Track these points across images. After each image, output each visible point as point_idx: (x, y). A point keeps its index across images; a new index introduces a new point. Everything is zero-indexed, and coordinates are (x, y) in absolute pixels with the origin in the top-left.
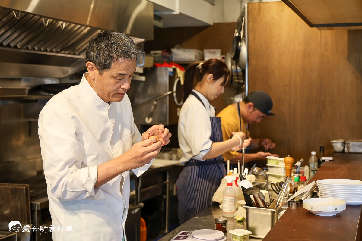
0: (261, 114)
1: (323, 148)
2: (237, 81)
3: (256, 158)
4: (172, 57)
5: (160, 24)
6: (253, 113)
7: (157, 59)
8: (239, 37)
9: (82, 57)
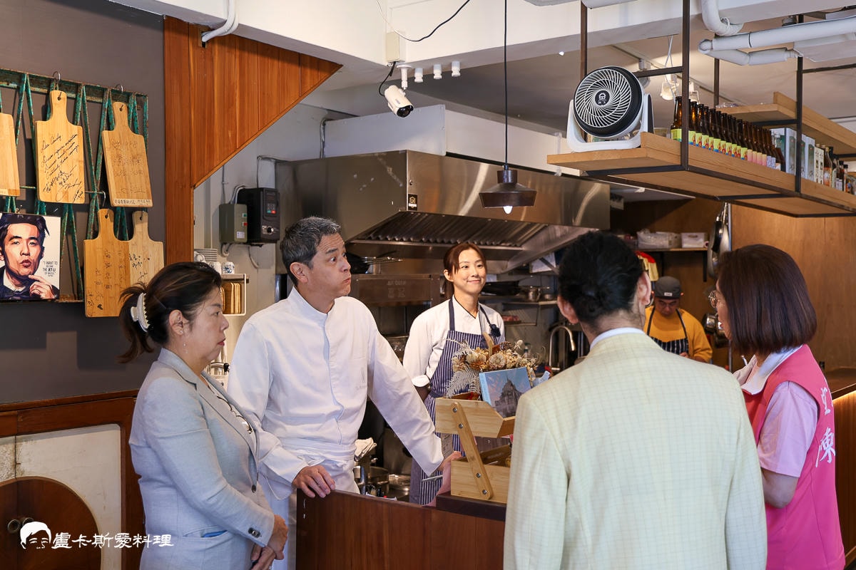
4: (638, 242)
5: (619, 205)
8: (719, 221)
9: (524, 248)
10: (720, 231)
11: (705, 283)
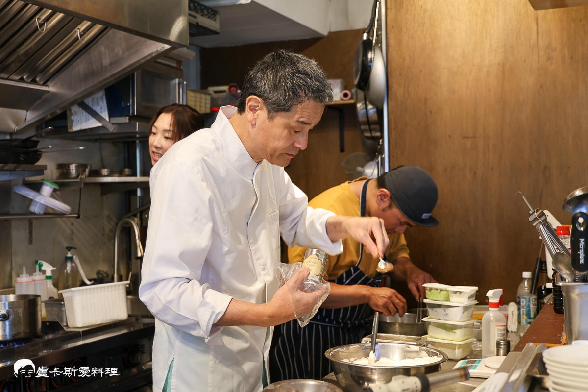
5: (213, 24)
6: (389, 212)
8: (368, 39)
9: (51, 88)
10: (370, 56)
11: (343, 154)
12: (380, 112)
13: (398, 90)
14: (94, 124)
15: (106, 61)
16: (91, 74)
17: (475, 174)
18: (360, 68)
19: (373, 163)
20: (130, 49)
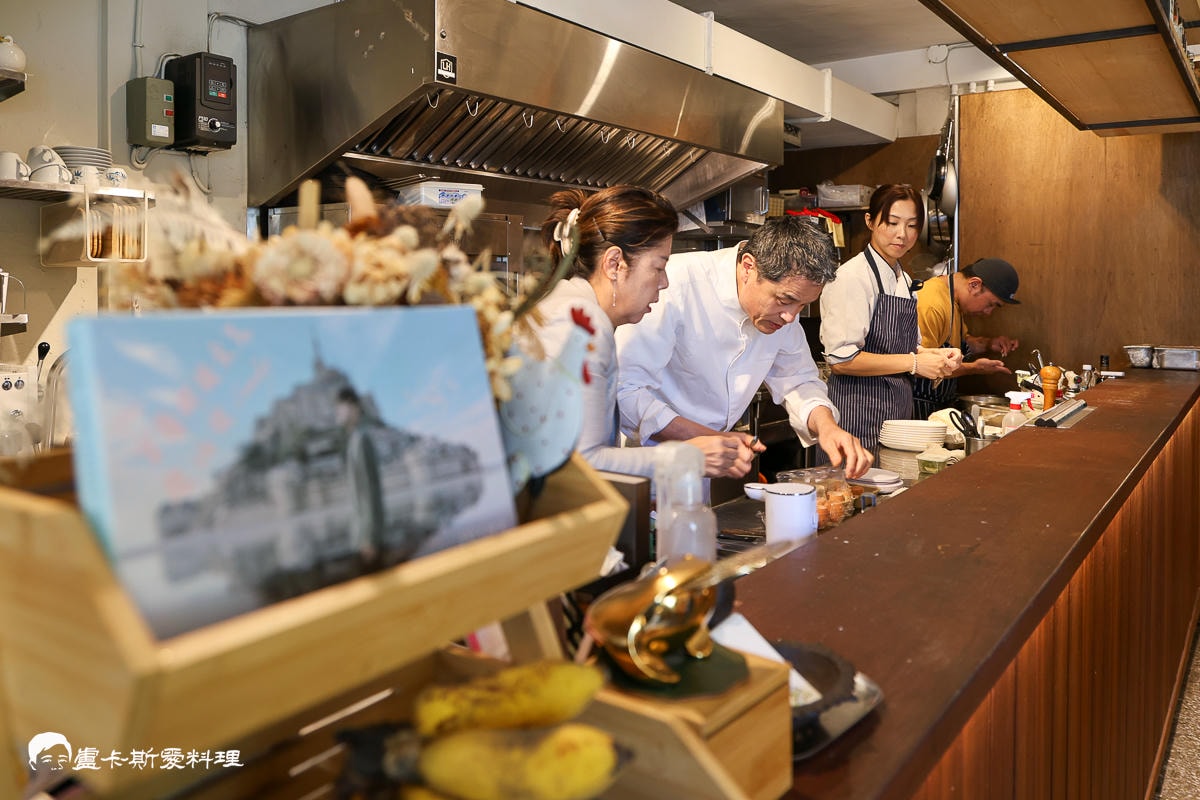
0: (995, 299)
1: (1107, 358)
2: (938, 238)
3: (974, 369)
4: (818, 199)
5: (795, 140)
6: (980, 296)
7: (790, 204)
8: (941, 156)
10: (943, 170)
12: (951, 220)
13: (968, 200)
14: (693, 226)
15: (710, 176)
16: (695, 187)
17: (1041, 277)
18: (933, 181)
19: (943, 265)
20: (730, 167)
